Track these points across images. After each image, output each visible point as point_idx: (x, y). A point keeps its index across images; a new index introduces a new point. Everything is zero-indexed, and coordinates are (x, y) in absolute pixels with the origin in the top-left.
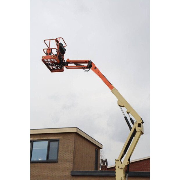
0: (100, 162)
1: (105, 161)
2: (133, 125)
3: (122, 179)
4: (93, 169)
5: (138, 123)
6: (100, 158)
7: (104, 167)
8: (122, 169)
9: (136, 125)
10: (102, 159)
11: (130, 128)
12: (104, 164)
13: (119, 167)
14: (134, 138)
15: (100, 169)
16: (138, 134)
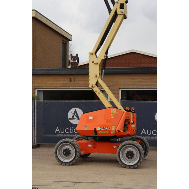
0: (70, 59)
1: (75, 57)
2: (114, 5)
3: (96, 76)
4: (60, 67)
5: (120, 3)
6: (69, 54)
7: (75, 64)
8: (97, 64)
9: (118, 6)
10: (71, 55)
11: (110, 10)
12: (74, 60)
13: (93, 62)
14: (114, 24)
15: (70, 67)
16: (119, 18)
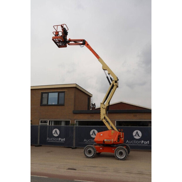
0: (91, 105)
1: (94, 105)
2: (112, 81)
3: (104, 114)
4: (87, 109)
5: (115, 80)
6: (91, 103)
7: (94, 108)
8: (104, 108)
9: (114, 82)
10: (92, 104)
11: (110, 84)
12: (93, 106)
14: (112, 90)
15: (91, 109)
16: (115, 87)
